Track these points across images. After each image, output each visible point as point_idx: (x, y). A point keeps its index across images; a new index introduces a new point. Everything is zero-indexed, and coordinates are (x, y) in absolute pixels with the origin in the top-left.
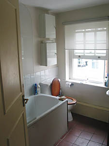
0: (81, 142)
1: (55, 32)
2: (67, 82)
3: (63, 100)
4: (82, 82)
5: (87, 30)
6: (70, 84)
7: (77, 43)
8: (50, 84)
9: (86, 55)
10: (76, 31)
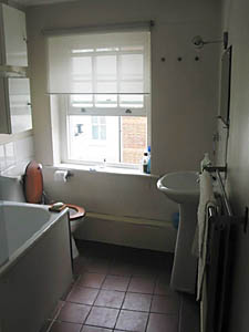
0: (109, 298)
1: (26, 53)
2: (57, 169)
3: (59, 211)
4: (93, 168)
5: (98, 50)
6: (66, 173)
7: (76, 79)
8: (19, 178)
9: (97, 106)
10: (75, 51)
